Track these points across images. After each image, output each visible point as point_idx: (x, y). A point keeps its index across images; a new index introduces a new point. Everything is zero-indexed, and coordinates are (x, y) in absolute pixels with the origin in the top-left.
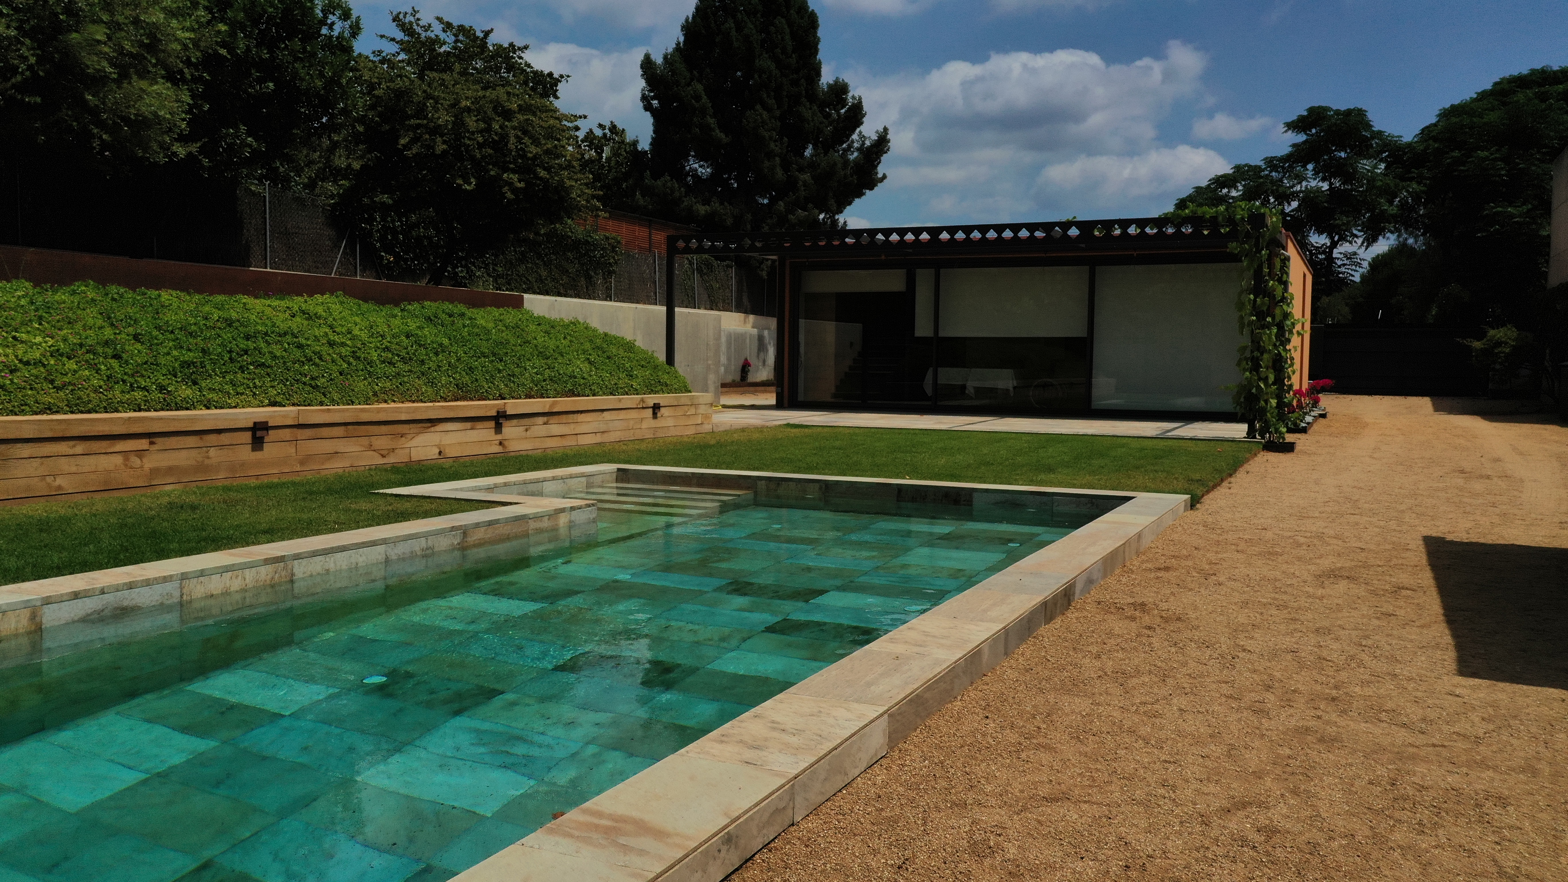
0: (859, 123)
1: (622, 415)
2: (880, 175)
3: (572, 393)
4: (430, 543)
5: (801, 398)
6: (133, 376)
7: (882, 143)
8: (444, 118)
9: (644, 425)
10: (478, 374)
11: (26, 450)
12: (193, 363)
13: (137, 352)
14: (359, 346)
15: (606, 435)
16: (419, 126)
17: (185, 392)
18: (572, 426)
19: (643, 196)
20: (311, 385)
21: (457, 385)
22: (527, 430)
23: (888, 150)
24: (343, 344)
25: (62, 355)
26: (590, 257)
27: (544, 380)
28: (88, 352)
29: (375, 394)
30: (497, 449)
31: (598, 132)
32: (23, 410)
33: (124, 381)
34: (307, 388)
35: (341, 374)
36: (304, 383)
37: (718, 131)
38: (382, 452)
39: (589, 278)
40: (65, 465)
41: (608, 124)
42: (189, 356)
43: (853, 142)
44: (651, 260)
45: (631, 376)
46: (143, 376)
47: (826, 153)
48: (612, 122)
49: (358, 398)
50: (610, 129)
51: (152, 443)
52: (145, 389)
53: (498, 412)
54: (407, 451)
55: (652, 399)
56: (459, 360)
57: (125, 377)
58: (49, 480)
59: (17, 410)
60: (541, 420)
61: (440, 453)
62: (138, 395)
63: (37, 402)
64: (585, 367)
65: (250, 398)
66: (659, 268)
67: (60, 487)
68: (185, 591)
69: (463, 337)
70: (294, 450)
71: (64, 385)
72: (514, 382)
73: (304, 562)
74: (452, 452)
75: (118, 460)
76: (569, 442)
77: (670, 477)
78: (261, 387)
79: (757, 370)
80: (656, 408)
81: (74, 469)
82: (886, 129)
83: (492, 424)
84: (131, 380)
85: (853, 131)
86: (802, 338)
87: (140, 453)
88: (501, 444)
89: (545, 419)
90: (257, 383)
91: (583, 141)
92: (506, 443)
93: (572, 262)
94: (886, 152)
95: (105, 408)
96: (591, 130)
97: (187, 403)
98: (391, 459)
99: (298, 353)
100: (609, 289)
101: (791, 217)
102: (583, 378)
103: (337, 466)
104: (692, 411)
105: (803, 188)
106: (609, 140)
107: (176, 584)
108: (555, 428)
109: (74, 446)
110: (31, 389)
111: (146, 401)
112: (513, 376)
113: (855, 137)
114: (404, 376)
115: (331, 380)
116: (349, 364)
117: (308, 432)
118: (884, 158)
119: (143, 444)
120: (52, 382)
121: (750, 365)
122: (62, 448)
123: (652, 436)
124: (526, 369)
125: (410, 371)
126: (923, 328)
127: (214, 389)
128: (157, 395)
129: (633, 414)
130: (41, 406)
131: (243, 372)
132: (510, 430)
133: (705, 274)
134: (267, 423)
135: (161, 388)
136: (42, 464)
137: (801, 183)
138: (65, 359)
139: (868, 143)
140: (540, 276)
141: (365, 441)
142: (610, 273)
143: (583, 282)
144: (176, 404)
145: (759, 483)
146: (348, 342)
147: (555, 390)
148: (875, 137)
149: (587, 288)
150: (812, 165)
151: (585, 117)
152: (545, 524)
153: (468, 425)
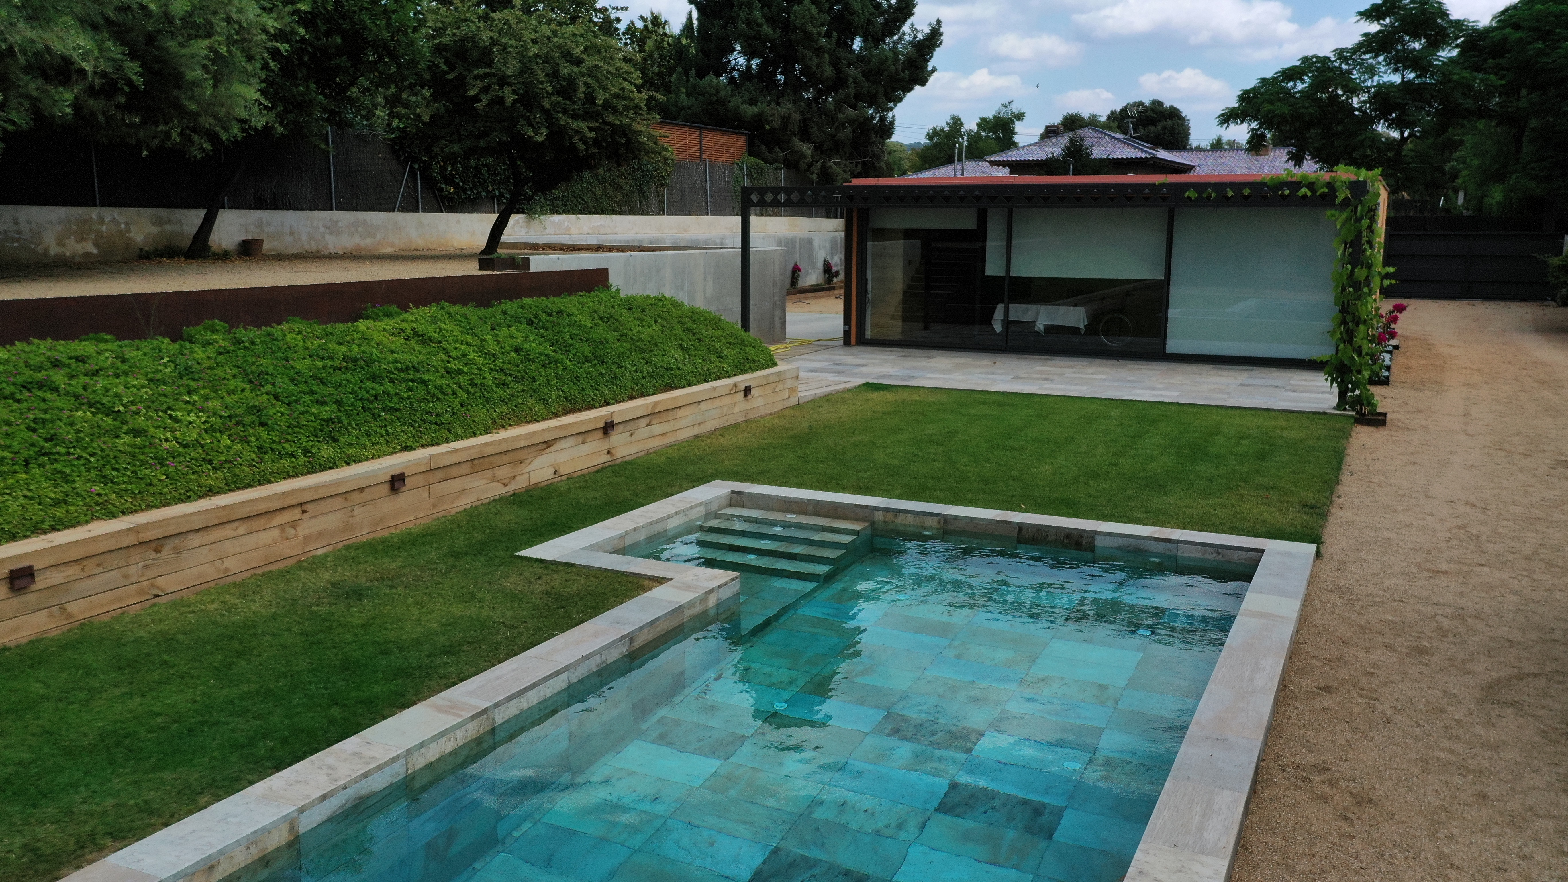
0: (910, 14)
1: (717, 403)
2: (930, 68)
3: (670, 387)
4: (604, 658)
5: (868, 334)
6: (280, 443)
7: (934, 38)
8: (512, 68)
9: (737, 410)
10: (584, 383)
11: (195, 540)
12: (331, 419)
14: (476, 371)
15: (702, 426)
17: (327, 451)
18: (672, 423)
20: (436, 423)
21: (566, 398)
22: (631, 435)
23: (941, 43)
24: (460, 372)
25: (214, 431)
26: (643, 171)
27: (644, 378)
28: (237, 424)
29: (494, 422)
30: (605, 458)
32: (189, 497)
33: (272, 450)
34: (434, 427)
35: (462, 406)
36: (430, 423)
37: (765, 27)
38: (505, 481)
39: (641, 192)
40: (230, 547)
41: (648, 16)
42: (326, 412)
43: (904, 34)
44: (701, 169)
45: (722, 358)
46: (288, 441)
47: (876, 46)
48: (652, 13)
49: (478, 429)
50: (652, 23)
51: (304, 512)
52: (292, 455)
53: (606, 423)
54: (526, 476)
55: (743, 379)
56: (565, 369)
57: (274, 446)
58: (218, 563)
59: (183, 497)
60: (643, 422)
61: (555, 472)
62: (287, 462)
63: (199, 486)
64: (679, 355)
65: (384, 447)
66: (710, 177)
67: (227, 569)
68: (409, 766)
69: (565, 341)
70: (427, 495)
71: (222, 463)
72: (616, 385)
73: (502, 708)
74: (565, 470)
75: (276, 533)
76: (670, 439)
77: (785, 502)
78: (392, 434)
79: (807, 273)
80: (747, 391)
81: (238, 550)
82: (939, 22)
83: (600, 434)
84: (279, 447)
85: (904, 21)
86: (869, 275)
87: (293, 524)
88: (609, 452)
89: (647, 420)
90: (390, 430)
91: (624, 34)
92: (613, 451)
93: (626, 178)
94: (938, 46)
95: (259, 481)
96: (632, 22)
97: (330, 462)
98: (513, 487)
99: (421, 391)
100: (662, 202)
101: (841, 116)
102: (679, 369)
103: (465, 502)
104: (780, 387)
105: (853, 85)
106: (651, 32)
108: (657, 429)
109: (237, 528)
110: (193, 473)
111: (294, 467)
112: (616, 378)
114: (518, 397)
115: (454, 414)
116: (468, 392)
117: (439, 475)
119: (296, 514)
120: (210, 462)
121: (800, 270)
122: (227, 531)
123: (744, 419)
124: (626, 368)
125: (523, 391)
126: (993, 268)
127: (352, 444)
128: (302, 460)
129: (727, 400)
130: (204, 489)
131: (375, 419)
132: (617, 438)
134: (403, 474)
135: (306, 451)
136: (211, 550)
137: (851, 80)
138: (218, 435)
139: (920, 36)
141: (488, 474)
142: (662, 185)
143: (636, 197)
144: (320, 465)
145: (876, 513)
146: (465, 369)
147: (655, 386)
148: (927, 30)
149: (641, 202)
150: (860, 58)
152: (698, 609)
153: (580, 439)
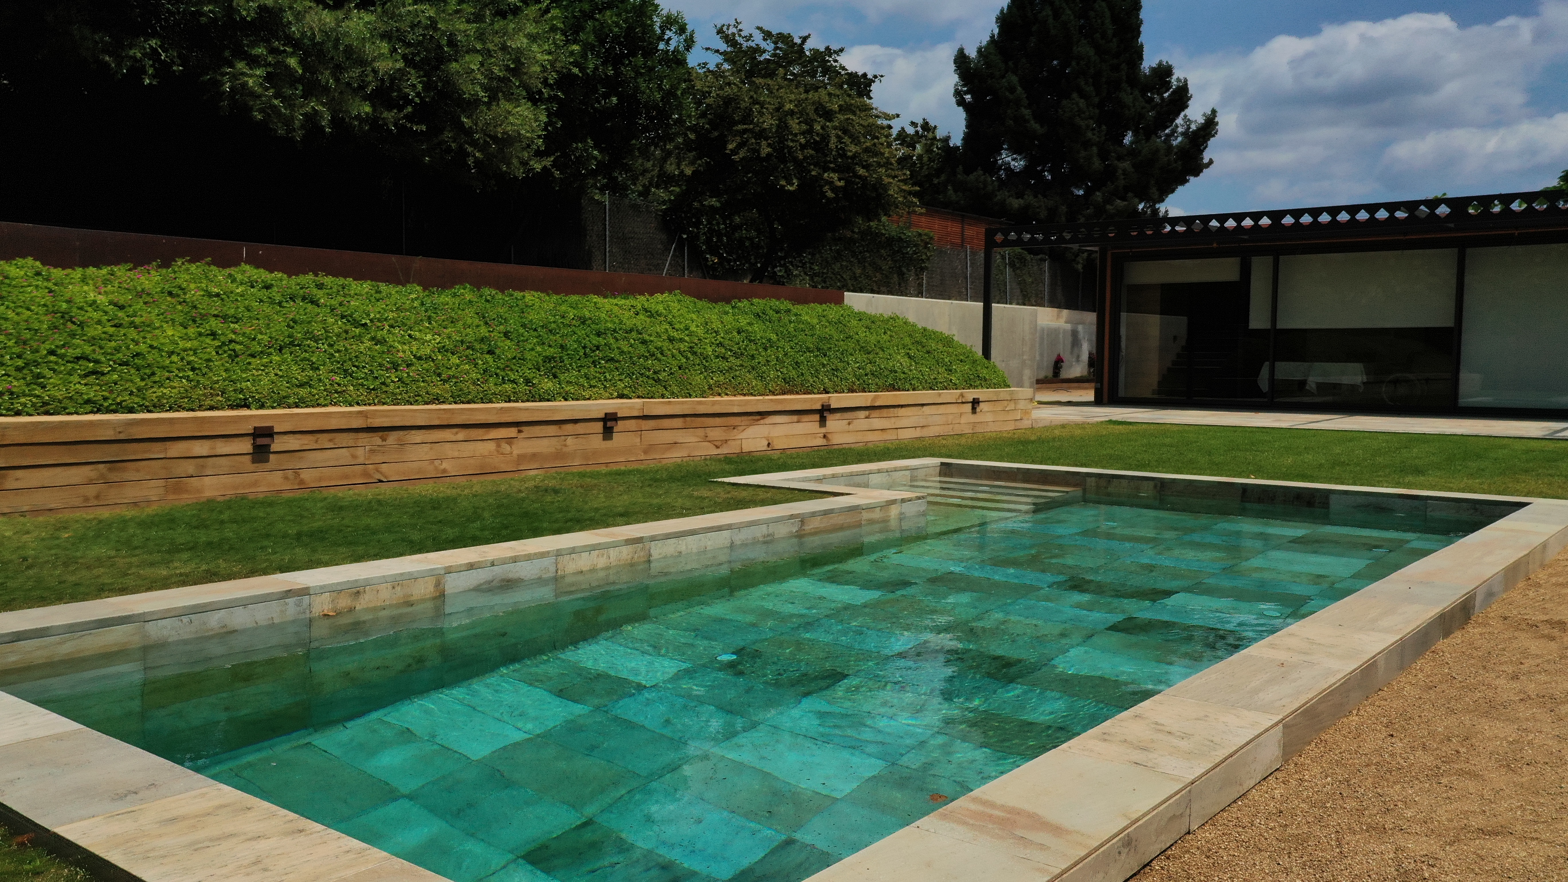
0: (1185, 106)
1: (942, 409)
2: (1206, 161)
3: (893, 388)
4: (771, 531)
5: (1122, 393)
6: (504, 369)
7: (1209, 126)
8: (769, 122)
9: (963, 420)
10: (804, 369)
11: (418, 436)
12: (554, 358)
13: (507, 348)
14: (696, 341)
15: (925, 429)
16: (745, 131)
17: (548, 385)
18: (893, 420)
19: (955, 191)
20: (653, 379)
21: (784, 379)
22: (849, 424)
23: (1216, 133)
24: (681, 340)
25: (447, 351)
26: (903, 254)
27: (866, 375)
28: (468, 348)
29: (710, 388)
30: (820, 442)
31: (910, 130)
32: (417, 401)
33: (496, 374)
34: (651, 382)
35: (680, 368)
36: (648, 377)
37: (1032, 122)
38: (715, 443)
39: (901, 274)
40: (450, 450)
41: (920, 122)
42: (550, 352)
43: (1177, 126)
44: (963, 255)
45: (951, 371)
46: (512, 370)
47: (1148, 139)
48: (924, 120)
49: (694, 391)
50: (922, 127)
51: (520, 431)
52: (513, 382)
53: (823, 406)
54: (739, 442)
55: (971, 394)
56: (786, 355)
57: (498, 371)
58: (437, 463)
59: (412, 400)
60: (862, 414)
61: (769, 445)
62: (508, 387)
63: (427, 393)
64: (905, 361)
65: (602, 391)
66: (972, 263)
67: (444, 471)
68: (559, 566)
69: (789, 333)
70: (639, 440)
71: (449, 378)
72: (837, 376)
73: (660, 543)
74: (779, 444)
75: (491, 446)
76: (890, 436)
77: (994, 471)
78: (610, 380)
79: (1071, 366)
80: (975, 403)
81: (456, 454)
82: (1214, 112)
83: (817, 417)
84: (502, 373)
85: (1178, 115)
86: (1123, 331)
87: (510, 440)
88: (825, 436)
89: (867, 413)
90: (608, 376)
91: (895, 140)
92: (829, 436)
93: (885, 259)
94: (1214, 136)
95: (482, 399)
96: (903, 128)
97: (549, 394)
98: (724, 450)
99: (642, 349)
100: (920, 285)
101: (1108, 207)
102: (904, 373)
103: (675, 456)
104: (1011, 406)
105: (1122, 177)
106: (922, 136)
107: (553, 559)
108: (877, 422)
109: (457, 433)
110: (423, 381)
111: (514, 393)
112: (837, 370)
113: (1179, 121)
114: (736, 370)
115: (671, 373)
116: (687, 358)
117: (652, 423)
118: (1212, 142)
119: (512, 432)
120: (439, 375)
121: (1063, 361)
122: (447, 434)
123: (971, 431)
124: (848, 364)
125: (742, 365)
126: (1258, 320)
127: (571, 382)
128: (523, 388)
129: (953, 409)
130: (431, 397)
131: (595, 366)
132: (834, 423)
133: (1018, 268)
134: (616, 413)
135: (528, 381)
136: (431, 449)
137: (1120, 172)
138: (449, 354)
139: (1193, 127)
140: (854, 273)
141: (701, 432)
142: (922, 269)
143: (895, 278)
144: (540, 395)
145: (1089, 480)
146: (687, 338)
147: (877, 384)
148: (1201, 120)
149: (900, 284)
150: (1132, 152)
151: (898, 116)
152: (877, 515)
153: (795, 418)
